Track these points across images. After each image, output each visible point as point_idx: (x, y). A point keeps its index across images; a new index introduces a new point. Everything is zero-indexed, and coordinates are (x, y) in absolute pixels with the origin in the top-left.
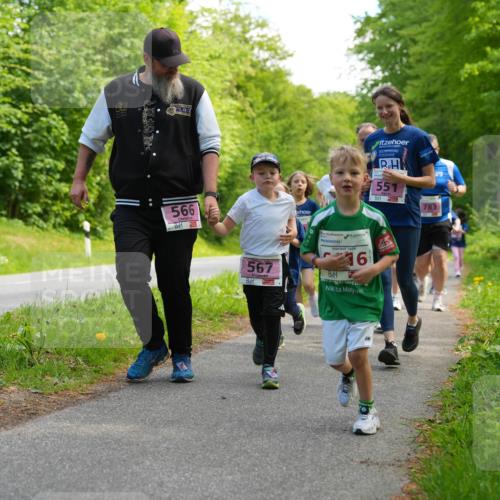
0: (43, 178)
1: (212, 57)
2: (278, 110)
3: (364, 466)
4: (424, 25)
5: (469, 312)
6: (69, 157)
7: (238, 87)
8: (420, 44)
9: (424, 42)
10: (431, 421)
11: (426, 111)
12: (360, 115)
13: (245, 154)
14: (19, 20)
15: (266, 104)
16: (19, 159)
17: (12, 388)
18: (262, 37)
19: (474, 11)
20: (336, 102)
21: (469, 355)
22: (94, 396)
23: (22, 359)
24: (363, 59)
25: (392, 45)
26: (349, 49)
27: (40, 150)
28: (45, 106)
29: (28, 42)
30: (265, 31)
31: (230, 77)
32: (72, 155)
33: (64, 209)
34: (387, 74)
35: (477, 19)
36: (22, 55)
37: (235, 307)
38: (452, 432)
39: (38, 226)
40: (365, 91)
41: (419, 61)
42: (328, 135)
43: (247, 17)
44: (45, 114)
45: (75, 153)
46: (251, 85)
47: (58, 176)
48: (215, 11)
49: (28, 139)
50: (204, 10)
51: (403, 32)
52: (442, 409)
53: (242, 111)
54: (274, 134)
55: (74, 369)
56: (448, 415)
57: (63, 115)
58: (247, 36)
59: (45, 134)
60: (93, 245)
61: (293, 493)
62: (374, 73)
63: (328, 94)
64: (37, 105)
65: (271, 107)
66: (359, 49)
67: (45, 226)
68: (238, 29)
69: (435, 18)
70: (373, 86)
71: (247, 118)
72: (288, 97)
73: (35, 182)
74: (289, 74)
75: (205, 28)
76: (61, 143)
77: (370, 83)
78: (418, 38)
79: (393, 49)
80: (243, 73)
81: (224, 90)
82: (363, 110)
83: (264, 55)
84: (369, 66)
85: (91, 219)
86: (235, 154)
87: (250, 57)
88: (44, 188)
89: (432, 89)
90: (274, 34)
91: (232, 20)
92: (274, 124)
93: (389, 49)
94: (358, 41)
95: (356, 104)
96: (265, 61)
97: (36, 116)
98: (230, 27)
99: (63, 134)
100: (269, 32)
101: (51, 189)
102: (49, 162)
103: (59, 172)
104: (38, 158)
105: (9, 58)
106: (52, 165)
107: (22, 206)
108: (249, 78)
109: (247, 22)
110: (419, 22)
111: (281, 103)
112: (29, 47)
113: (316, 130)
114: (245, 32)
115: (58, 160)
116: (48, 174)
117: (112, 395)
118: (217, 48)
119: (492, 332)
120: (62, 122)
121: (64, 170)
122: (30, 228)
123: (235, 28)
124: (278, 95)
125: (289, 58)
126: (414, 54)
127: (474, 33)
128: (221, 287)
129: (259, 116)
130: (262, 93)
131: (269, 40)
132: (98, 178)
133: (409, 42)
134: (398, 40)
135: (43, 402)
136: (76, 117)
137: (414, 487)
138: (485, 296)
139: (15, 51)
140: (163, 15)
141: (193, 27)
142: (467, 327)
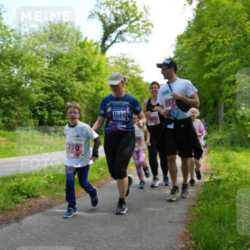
0: (55, 118)
2: (139, 91)
3: (169, 223)
4: (190, 60)
5: (209, 164)
6: (64, 110)
8: (189, 67)
10: (194, 206)
14: (47, 63)
16: (46, 112)
17: (44, 197)
18: (133, 65)
19: (207, 56)
21: (208, 180)
25: (179, 67)
27: (54, 108)
28: (56, 93)
29: (49, 71)
30: (134, 63)
36: (48, 76)
38: (201, 209)
41: (189, 73)
43: (127, 59)
44: (56, 96)
47: (60, 117)
48: (116, 57)
49: (50, 105)
50: (111, 57)
51: (183, 63)
56: (200, 203)
57: (62, 96)
58: (127, 65)
59: (56, 103)
61: (143, 234)
65: (136, 90)
68: (124, 63)
69: (194, 58)
72: (142, 86)
73: (52, 120)
74: (143, 78)
75: (113, 63)
76: (61, 106)
83: (133, 72)
87: (128, 73)
88: (56, 122)
90: (137, 64)
91: (121, 60)
96: (134, 74)
97: (52, 97)
98: (121, 62)
99: (62, 102)
100: (135, 64)
101: (58, 122)
102: (57, 112)
104: (53, 111)
105: (43, 77)
106: (58, 114)
110: (188, 59)
111: (140, 89)
114: (126, 64)
115: (60, 112)
116: (57, 117)
119: (216, 171)
120: (62, 98)
121: (63, 115)
123: (123, 63)
124: (139, 86)
125: (142, 73)
126: (187, 70)
127: (207, 63)
129: (132, 93)
130: (133, 85)
131: (135, 66)
133: (185, 66)
134: (181, 66)
135: (54, 202)
136: (66, 96)
137: (187, 231)
138: (214, 157)
139: (45, 74)
140: (97, 59)
141: (107, 63)
142: (208, 169)
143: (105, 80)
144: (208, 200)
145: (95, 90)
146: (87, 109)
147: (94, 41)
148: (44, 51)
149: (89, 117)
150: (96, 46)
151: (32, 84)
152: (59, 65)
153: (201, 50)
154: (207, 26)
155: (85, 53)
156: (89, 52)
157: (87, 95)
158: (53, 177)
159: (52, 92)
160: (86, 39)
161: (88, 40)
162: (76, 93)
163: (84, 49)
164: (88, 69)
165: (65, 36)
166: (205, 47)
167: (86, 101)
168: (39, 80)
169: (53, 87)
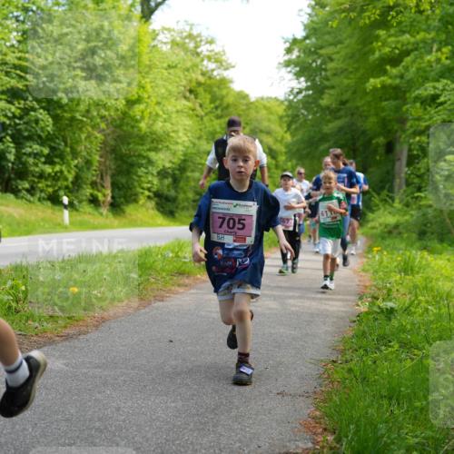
0: (31, 160)
1: (170, 67)
2: (222, 110)
3: (280, 397)
4: (339, 46)
5: (369, 276)
6: (53, 144)
7: (191, 91)
8: (336, 62)
9: (339, 60)
11: (339, 114)
12: (288, 116)
13: (194, 144)
14: (15, 34)
15: (212, 106)
16: (12, 145)
18: (211, 51)
19: (377, 38)
20: (268, 105)
21: (366, 310)
22: (67, 337)
23: (10, 307)
24: (290, 72)
25: (314, 61)
26: (280, 63)
27: (29, 138)
28: (34, 103)
29: (20, 51)
30: (213, 46)
31: (184, 82)
32: (55, 142)
33: (47, 186)
34: (309, 84)
35: (380, 44)
36: (16, 62)
37: (183, 268)
38: (350, 370)
39: (26, 200)
40: (291, 97)
41: (335, 75)
42: (261, 131)
43: (199, 35)
44: (34, 109)
45: (57, 141)
46: (201, 90)
47: (43, 159)
48: (174, 30)
49: (20, 129)
50: (164, 29)
51: (322, 52)
52: (343, 352)
53: (193, 110)
54: (218, 130)
55: (51, 317)
56: (348, 357)
57: (48, 110)
58: (199, 50)
59: (34, 125)
60: (70, 216)
61: (223, 417)
62: (299, 83)
63: (262, 99)
64: (28, 102)
65: (216, 108)
66: (288, 64)
67: (32, 199)
68: (192, 45)
69: (347, 42)
70: (298, 93)
71: (197, 116)
72: (230, 100)
73: (24, 164)
74: (231, 82)
75: (165, 43)
76: (46, 133)
77: (296, 91)
78: (334, 56)
79: (314, 65)
80: (194, 80)
81: (179, 93)
82: (290, 112)
83: (212, 66)
84: (295, 77)
85: (69, 194)
86: (186, 144)
87: (200, 67)
88: (32, 168)
89: (345, 97)
90: (221, 49)
91: (186, 37)
92: (218, 121)
93: (311, 64)
94: (287, 58)
95: (284, 107)
96: (213, 70)
97: (26, 111)
98: (185, 43)
99: (48, 126)
100: (216, 48)
101: (37, 169)
102: (36, 148)
103: (44, 156)
104: (28, 144)
105: (6, 64)
106: (39, 150)
107: (14, 183)
108: (199, 84)
109: (198, 39)
110: (335, 44)
111: (225, 105)
112: (23, 55)
113: (252, 127)
114: (196, 47)
115: (44, 146)
116: (35, 158)
117: (81, 337)
118: (174, 59)
119: (385, 291)
120: (47, 116)
121: (49, 155)
122: (19, 201)
123: (189, 44)
124: (222, 98)
125: (232, 69)
126: (331, 69)
127: (377, 54)
128: (172, 252)
129: (206, 114)
130: (209, 96)
131: (216, 54)
132: (76, 162)
133: (327, 59)
134: (319, 58)
135: (26, 342)
136: (59, 112)
137: (318, 413)
138: (381, 262)
139: (11, 58)
141: (155, 43)
142: (366, 287)
143: (148, 80)
144: (366, 350)
145: (124, 102)
146: (104, 143)
149: (108, 163)
153: (367, 21)
157: (107, 113)
158: (23, 288)
159: (26, 99)
162: (82, 107)
163: (103, 6)
167: (103, 126)
169: (28, 89)
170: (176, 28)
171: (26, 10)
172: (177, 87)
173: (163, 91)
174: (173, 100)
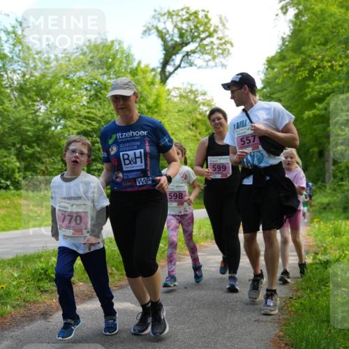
1: (179, 111)
3: (256, 323)
4: (285, 92)
5: (312, 238)
7: (193, 125)
10: (291, 298)
14: (85, 98)
17: (81, 284)
18: (204, 100)
19: (308, 86)
21: (311, 261)
27: (95, 160)
29: (88, 108)
30: (205, 97)
31: (188, 120)
35: (310, 90)
36: (86, 115)
38: (301, 303)
43: (197, 90)
46: (199, 124)
48: (181, 89)
50: (175, 88)
51: (274, 96)
53: (195, 136)
56: (299, 294)
58: (197, 99)
61: (220, 338)
68: (192, 97)
69: (290, 89)
75: (176, 97)
78: (282, 99)
80: (195, 118)
81: (185, 127)
83: (205, 108)
87: (198, 110)
90: (210, 98)
91: (189, 92)
98: (188, 96)
100: (208, 97)
102: (99, 166)
104: (94, 164)
105: (80, 116)
108: (198, 120)
109: (196, 93)
110: (282, 91)
112: (90, 110)
114: (195, 98)
118: (182, 106)
119: (323, 249)
127: (309, 97)
130: (205, 128)
131: (208, 101)
137: (281, 333)
138: (319, 229)
139: (83, 113)
140: (154, 91)
141: (169, 97)
142: (310, 246)
143: (166, 120)
144: (312, 290)
147: (151, 67)
148: (82, 80)
150: (153, 73)
151: (65, 126)
152: (102, 100)
153: (300, 78)
154: (309, 45)
155: (138, 82)
156: (144, 82)
159: (92, 137)
160: (139, 63)
161: (142, 65)
163: (137, 77)
164: (143, 106)
165: (110, 60)
166: (306, 74)
168: (75, 120)
169: (94, 130)
170: (182, 87)
171: (91, 83)
172: (185, 123)
173: (176, 126)
174: (182, 131)
